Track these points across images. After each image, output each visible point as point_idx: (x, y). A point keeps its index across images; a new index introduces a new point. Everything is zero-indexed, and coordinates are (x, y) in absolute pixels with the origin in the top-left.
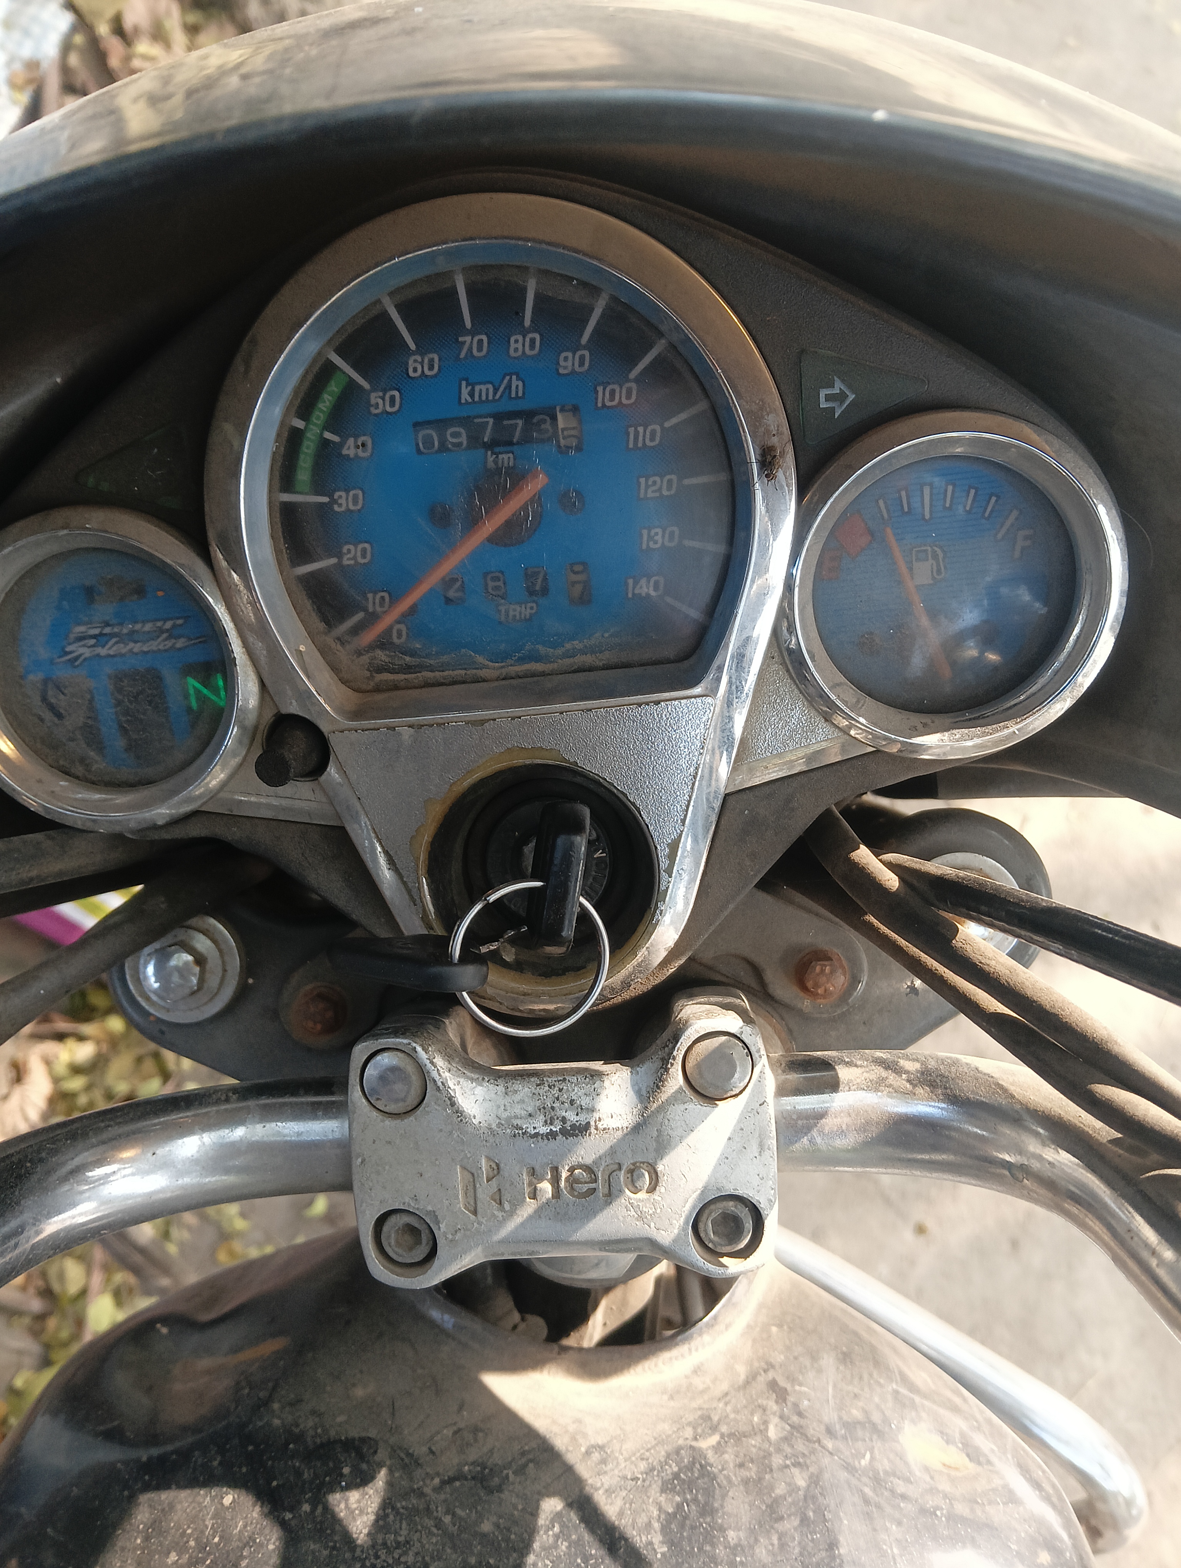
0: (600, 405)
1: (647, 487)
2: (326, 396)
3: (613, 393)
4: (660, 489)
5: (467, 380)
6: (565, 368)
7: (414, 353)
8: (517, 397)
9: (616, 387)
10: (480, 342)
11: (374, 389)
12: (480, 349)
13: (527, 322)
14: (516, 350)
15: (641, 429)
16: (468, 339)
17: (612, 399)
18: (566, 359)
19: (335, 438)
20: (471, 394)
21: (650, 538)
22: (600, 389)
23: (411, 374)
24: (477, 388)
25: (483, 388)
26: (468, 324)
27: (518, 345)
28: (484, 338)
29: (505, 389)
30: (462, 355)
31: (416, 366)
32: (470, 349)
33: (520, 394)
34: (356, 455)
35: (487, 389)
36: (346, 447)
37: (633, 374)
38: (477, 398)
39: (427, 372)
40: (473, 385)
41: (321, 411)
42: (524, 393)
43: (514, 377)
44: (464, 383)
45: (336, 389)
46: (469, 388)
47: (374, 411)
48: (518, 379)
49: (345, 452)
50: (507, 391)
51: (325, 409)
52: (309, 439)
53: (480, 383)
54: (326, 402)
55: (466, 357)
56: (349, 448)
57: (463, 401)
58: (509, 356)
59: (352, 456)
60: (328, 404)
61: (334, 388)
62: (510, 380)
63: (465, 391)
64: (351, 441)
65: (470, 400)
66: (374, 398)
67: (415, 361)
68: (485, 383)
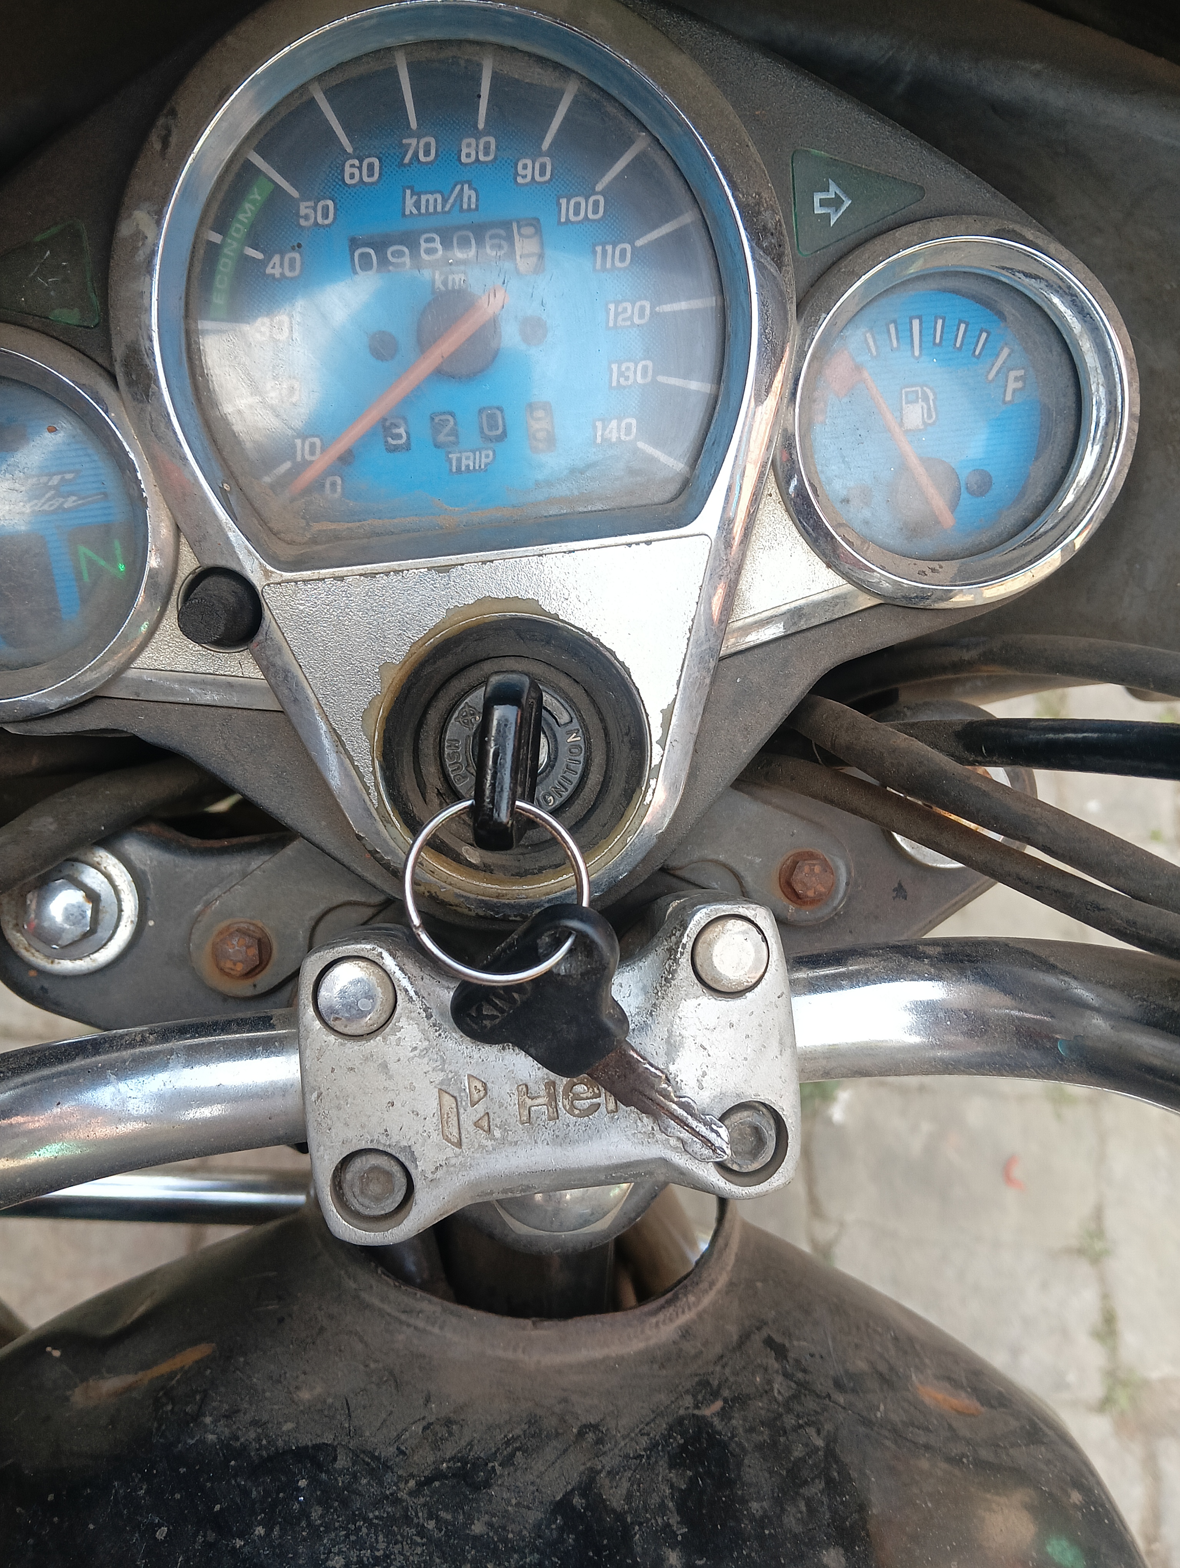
0: (563, 220)
1: (617, 315)
2: (247, 206)
3: (578, 205)
4: (631, 318)
5: (412, 188)
6: (525, 177)
7: (350, 157)
8: (469, 209)
9: (582, 201)
10: (427, 146)
11: (304, 197)
12: (427, 153)
13: (481, 125)
14: (468, 155)
15: (609, 248)
16: (413, 142)
17: (577, 213)
18: (525, 167)
19: (259, 256)
20: (417, 205)
21: (621, 374)
22: (563, 201)
23: (348, 181)
24: (424, 198)
25: (431, 198)
26: (414, 124)
27: (469, 150)
28: (432, 141)
29: (455, 201)
30: (407, 160)
31: (352, 172)
32: (416, 155)
33: (473, 206)
34: (282, 275)
35: (436, 200)
36: (271, 265)
37: (599, 187)
38: (423, 210)
39: (366, 179)
40: (419, 194)
41: (242, 223)
42: (477, 206)
43: (466, 187)
44: (408, 192)
45: (259, 198)
46: (415, 197)
47: (303, 222)
48: (470, 188)
49: (269, 271)
50: (458, 203)
51: (246, 221)
52: (227, 256)
53: (426, 193)
54: (247, 213)
55: (411, 163)
56: (273, 268)
57: (407, 212)
58: (462, 164)
59: (277, 276)
60: (249, 214)
61: (256, 195)
62: (462, 189)
63: (410, 201)
64: (276, 259)
65: (415, 211)
66: (304, 208)
67: (352, 166)
68: (432, 193)
